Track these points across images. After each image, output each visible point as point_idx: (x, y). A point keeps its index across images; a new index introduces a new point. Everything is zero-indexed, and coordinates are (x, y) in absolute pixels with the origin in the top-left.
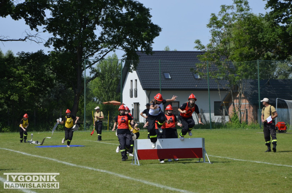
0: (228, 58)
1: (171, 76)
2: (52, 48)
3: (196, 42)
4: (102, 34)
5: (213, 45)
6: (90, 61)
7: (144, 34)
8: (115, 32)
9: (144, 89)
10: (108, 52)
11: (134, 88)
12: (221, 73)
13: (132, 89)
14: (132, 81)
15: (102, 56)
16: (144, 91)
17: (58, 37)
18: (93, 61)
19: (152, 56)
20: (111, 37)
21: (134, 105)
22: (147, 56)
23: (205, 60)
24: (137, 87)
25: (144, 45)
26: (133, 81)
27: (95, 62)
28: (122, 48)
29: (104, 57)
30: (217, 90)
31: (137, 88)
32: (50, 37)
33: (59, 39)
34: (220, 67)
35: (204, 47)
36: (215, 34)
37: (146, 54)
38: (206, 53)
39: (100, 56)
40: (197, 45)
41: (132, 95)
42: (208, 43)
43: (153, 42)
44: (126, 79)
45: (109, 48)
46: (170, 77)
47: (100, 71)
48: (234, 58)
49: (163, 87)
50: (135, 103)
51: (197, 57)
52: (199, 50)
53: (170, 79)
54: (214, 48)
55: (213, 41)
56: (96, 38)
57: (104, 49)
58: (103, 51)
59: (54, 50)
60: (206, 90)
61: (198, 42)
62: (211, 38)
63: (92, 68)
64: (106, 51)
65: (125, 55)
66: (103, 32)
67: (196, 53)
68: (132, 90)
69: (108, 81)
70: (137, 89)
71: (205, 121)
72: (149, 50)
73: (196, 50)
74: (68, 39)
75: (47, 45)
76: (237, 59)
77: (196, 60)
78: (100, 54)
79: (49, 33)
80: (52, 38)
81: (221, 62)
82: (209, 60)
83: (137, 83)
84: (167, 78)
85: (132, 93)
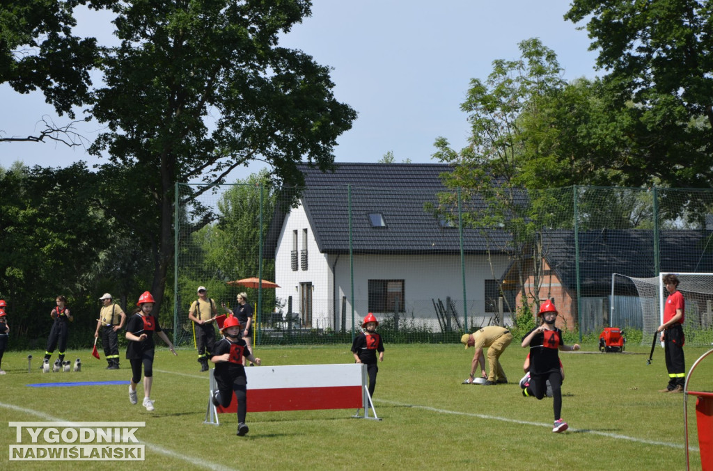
0: (509, 180)
1: (385, 221)
2: (105, 157)
3: (437, 143)
4: (222, 125)
5: (476, 152)
6: (191, 186)
7: (315, 126)
8: (247, 121)
9: (322, 251)
10: (232, 167)
11: (300, 247)
13: (297, 251)
14: (296, 232)
15: (218, 176)
16: (323, 254)
17: (120, 131)
18: (199, 188)
19: (334, 175)
20: (239, 132)
21: (300, 287)
22: (321, 175)
24: (309, 247)
25: (315, 151)
26: (298, 233)
27: (203, 190)
28: (265, 157)
29: (224, 178)
30: (482, 253)
31: (309, 250)
32: (102, 132)
33: (121, 137)
34: (491, 201)
35: (453, 156)
36: (480, 126)
37: (320, 171)
38: (458, 169)
39: (215, 176)
40: (438, 150)
41: (297, 265)
42: (464, 147)
43: (335, 144)
44: (283, 229)
45: (233, 157)
46: (383, 224)
48: (524, 182)
49: (357, 247)
50: (302, 284)
51: (439, 176)
52: (445, 162)
53: (382, 228)
54: (478, 157)
55: (477, 140)
56: (206, 134)
57: (223, 160)
58: (222, 165)
59: (110, 162)
60: (457, 253)
61: (442, 143)
62: (471, 135)
63: (195, 203)
64: (228, 165)
65: (271, 174)
66: (224, 121)
67: (437, 169)
68: (297, 254)
70: (306, 250)
71: (458, 324)
72: (326, 162)
73: (437, 161)
74: (143, 138)
75: (94, 150)
76: (531, 182)
77: (436, 185)
78: (215, 170)
79: (100, 122)
80: (107, 134)
81: (492, 189)
82: (467, 186)
83: (309, 238)
84: (378, 225)
85: (297, 260)
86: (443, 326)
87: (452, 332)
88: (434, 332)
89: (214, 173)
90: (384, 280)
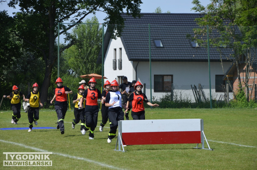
0: (233, 22)
1: (163, 44)
3: (194, 2)
5: (215, 6)
6: (65, 25)
9: (130, 60)
10: (86, 15)
11: (118, 58)
12: (225, 40)
13: (116, 60)
14: (115, 50)
15: (79, 20)
16: (130, 61)
18: (68, 25)
19: (140, 20)
21: (118, 79)
23: (204, 24)
24: (122, 57)
25: (130, 6)
26: (117, 50)
27: (71, 27)
28: (104, 10)
29: (82, 20)
30: (219, 61)
31: (122, 59)
34: (223, 33)
37: (133, 17)
38: (205, 16)
39: (77, 19)
40: (195, 5)
41: (116, 67)
42: (209, 4)
43: (141, 3)
44: (108, 47)
45: (88, 9)
46: (162, 46)
47: (77, 37)
48: (241, 22)
49: (153, 58)
50: (119, 77)
51: (195, 20)
52: (198, 12)
53: (162, 47)
54: (216, 9)
58: (80, 13)
59: (20, 11)
60: (206, 61)
61: (196, 2)
63: (67, 34)
64: (84, 14)
65: (107, 18)
67: (194, 16)
69: (87, 50)
70: (121, 59)
71: (205, 98)
72: (136, 12)
76: (245, 22)
77: (194, 25)
78: (77, 16)
81: (224, 27)
82: (210, 25)
83: (122, 53)
84: (158, 46)
85: (116, 65)
86: (197, 99)
87: (202, 102)
88: (192, 102)
89: (76, 18)
90: (162, 75)
